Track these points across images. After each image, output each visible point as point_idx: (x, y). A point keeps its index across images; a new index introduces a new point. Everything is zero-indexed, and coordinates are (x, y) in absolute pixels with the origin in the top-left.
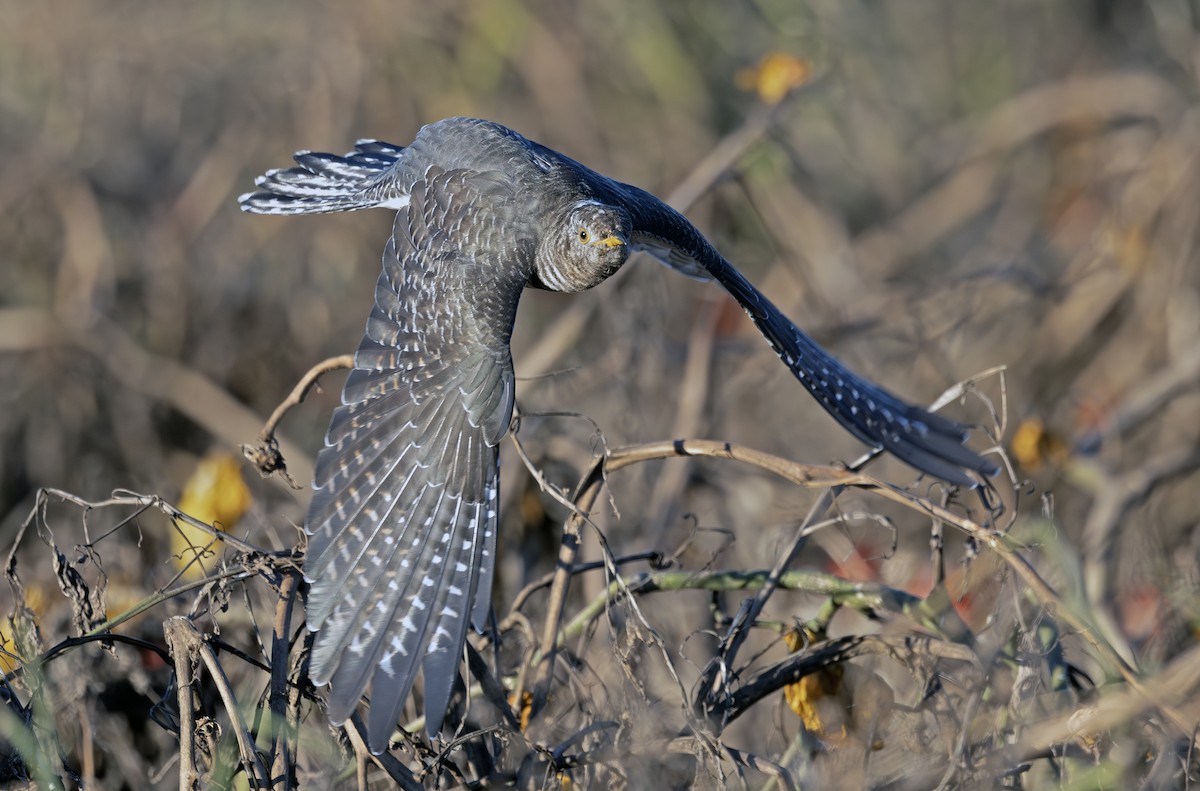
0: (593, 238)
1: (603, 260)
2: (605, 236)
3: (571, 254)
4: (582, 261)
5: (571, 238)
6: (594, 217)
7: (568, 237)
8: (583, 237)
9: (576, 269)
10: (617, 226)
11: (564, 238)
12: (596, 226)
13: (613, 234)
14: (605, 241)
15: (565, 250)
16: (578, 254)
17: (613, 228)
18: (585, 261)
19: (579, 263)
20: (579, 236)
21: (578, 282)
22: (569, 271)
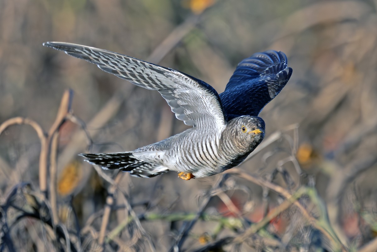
0: (248, 130)
1: (253, 139)
2: (254, 129)
3: (238, 137)
4: (243, 140)
5: (238, 130)
6: (249, 121)
7: (237, 130)
8: (244, 130)
9: (240, 144)
10: (259, 125)
11: (235, 130)
12: (249, 125)
13: (257, 128)
14: (254, 131)
15: (235, 136)
16: (242, 137)
17: (257, 126)
18: (245, 140)
19: (242, 141)
20: (242, 129)
21: (241, 150)
22: (237, 145)
